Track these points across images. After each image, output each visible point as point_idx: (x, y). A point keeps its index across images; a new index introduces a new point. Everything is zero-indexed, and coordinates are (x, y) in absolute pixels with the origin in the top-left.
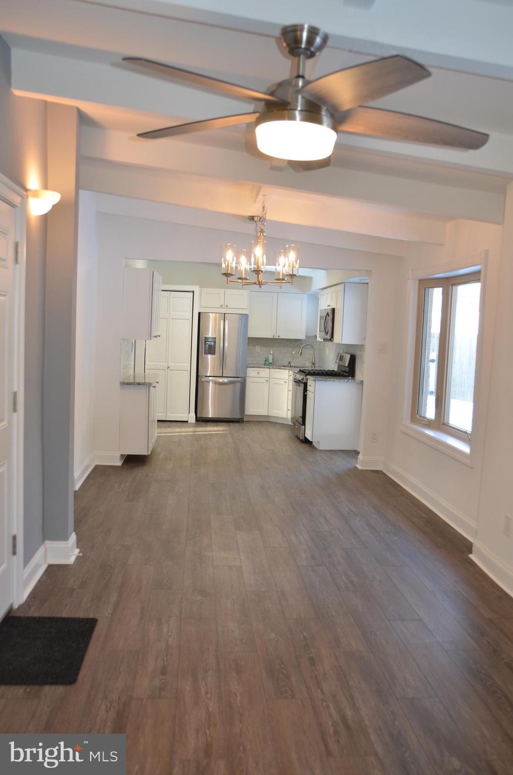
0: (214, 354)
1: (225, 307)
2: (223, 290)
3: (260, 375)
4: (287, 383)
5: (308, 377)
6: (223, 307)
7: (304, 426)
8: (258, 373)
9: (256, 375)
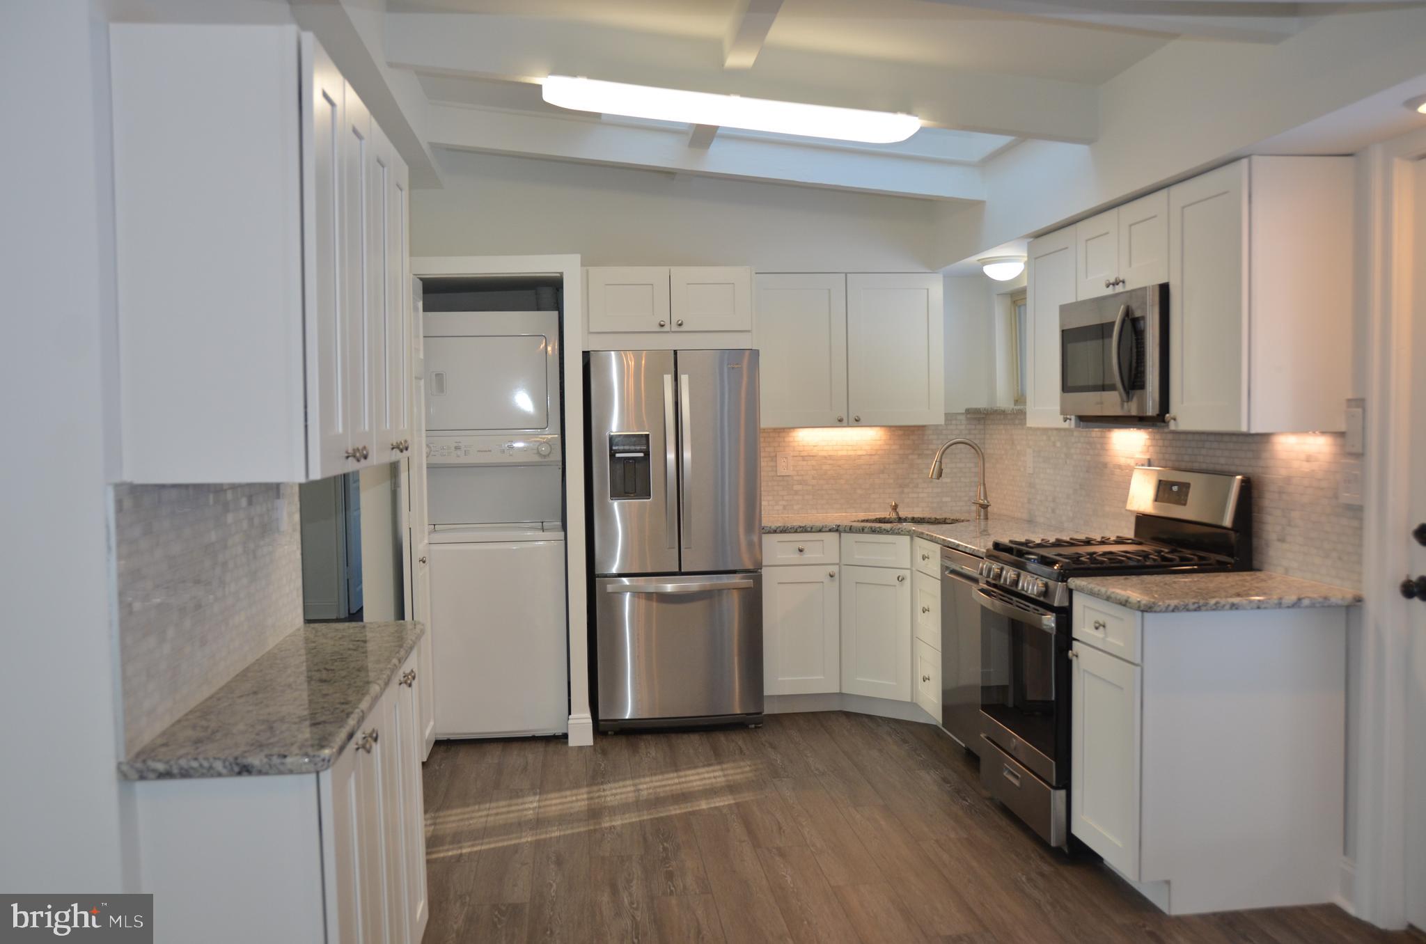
0: (648, 495)
1: (675, 328)
2: (663, 271)
3: (808, 556)
4: (907, 582)
5: (1074, 582)
6: (667, 328)
7: (1063, 793)
8: (801, 551)
9: (795, 557)
